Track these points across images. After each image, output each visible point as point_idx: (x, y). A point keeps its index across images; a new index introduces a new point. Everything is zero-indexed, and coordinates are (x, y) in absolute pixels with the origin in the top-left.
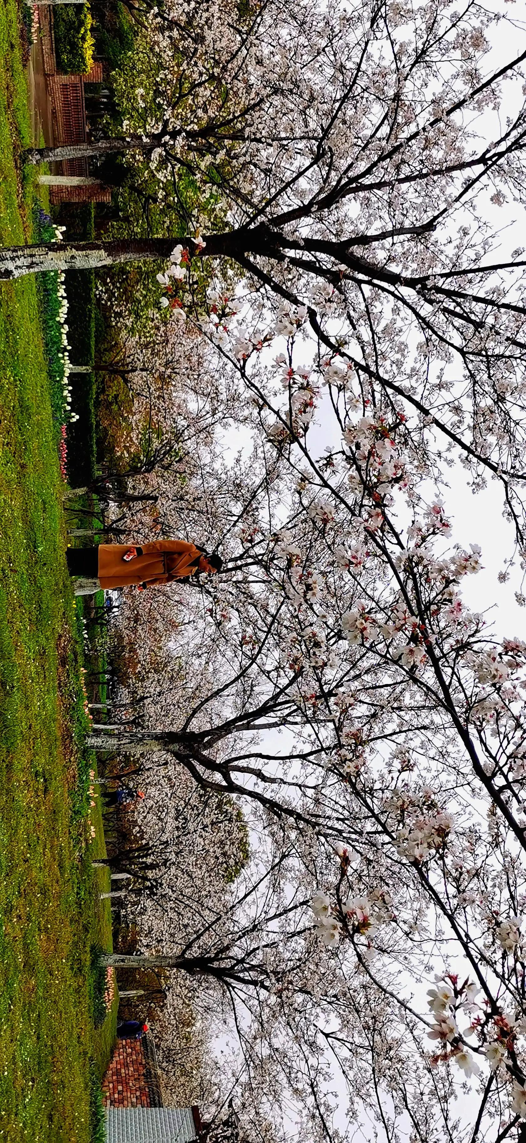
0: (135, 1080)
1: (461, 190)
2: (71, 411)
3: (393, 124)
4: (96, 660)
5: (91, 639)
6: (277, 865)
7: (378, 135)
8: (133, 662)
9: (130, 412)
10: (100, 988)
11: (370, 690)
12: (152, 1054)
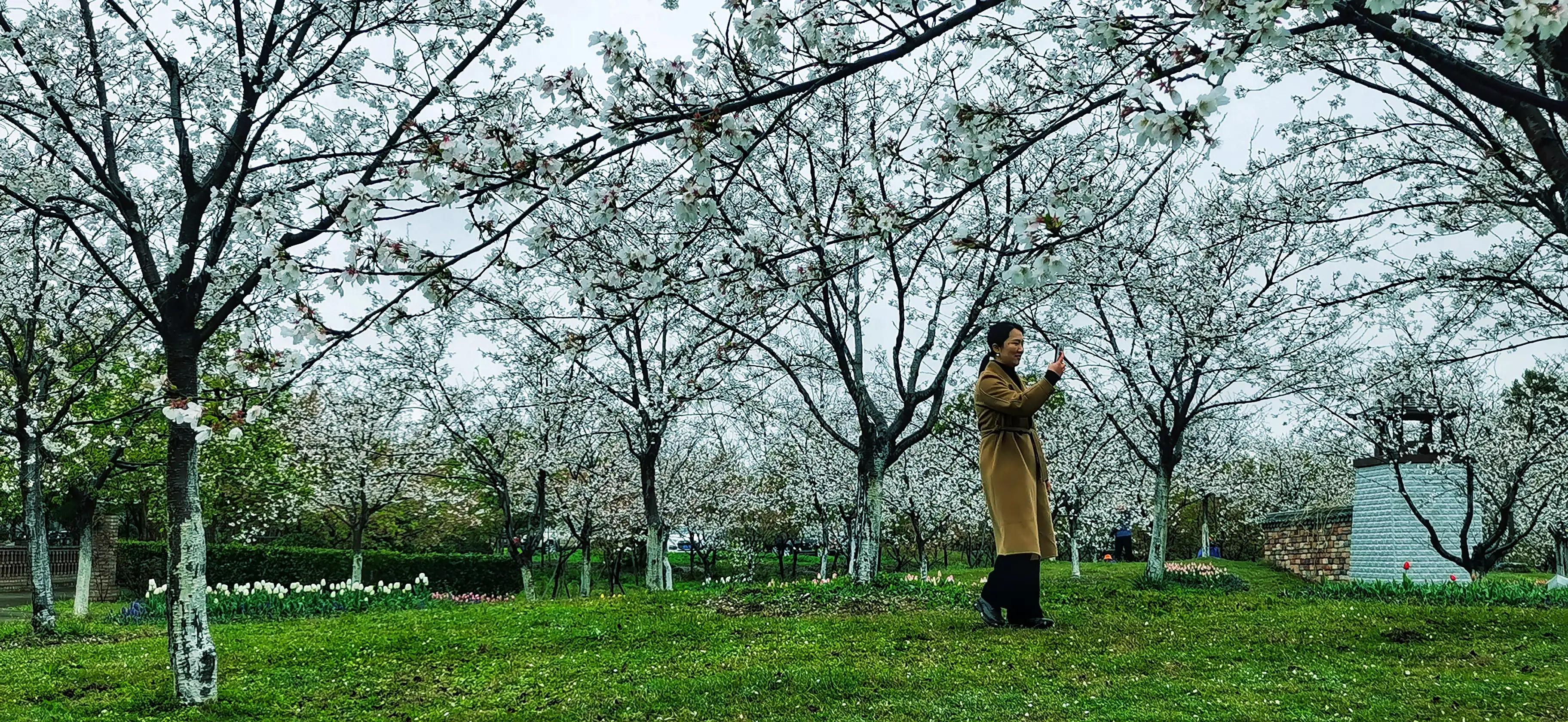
0: (1316, 541)
1: (120, 18)
2: (413, 583)
3: (20, 107)
4: (762, 567)
5: (733, 572)
6: (1045, 336)
7: (35, 130)
8: (767, 516)
9: (421, 504)
10: (1194, 581)
11: (817, 195)
12: (1284, 516)
